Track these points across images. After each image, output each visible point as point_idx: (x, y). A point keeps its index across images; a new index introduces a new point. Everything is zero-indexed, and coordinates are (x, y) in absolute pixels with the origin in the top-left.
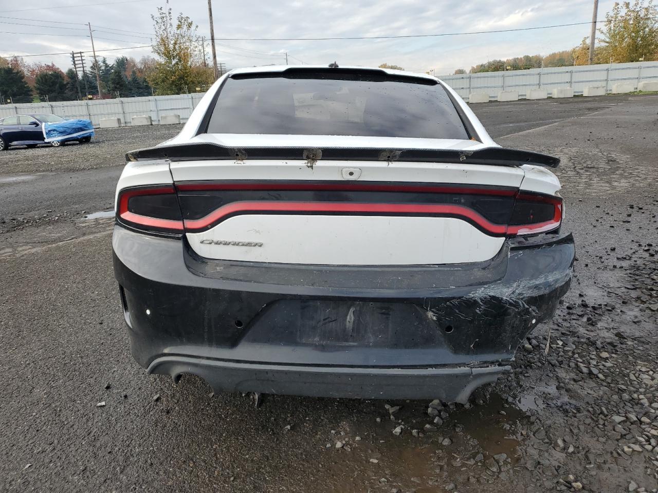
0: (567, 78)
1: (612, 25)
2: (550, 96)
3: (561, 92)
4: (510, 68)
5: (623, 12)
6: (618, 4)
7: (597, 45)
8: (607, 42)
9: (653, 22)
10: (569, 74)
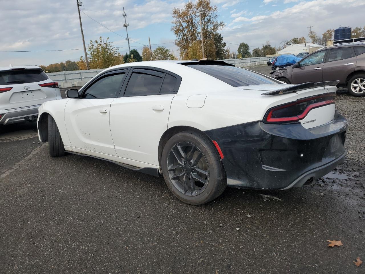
0: (78, 76)
1: (92, 51)
2: (74, 85)
3: (79, 83)
4: (47, 71)
5: (95, 45)
6: (92, 41)
7: (89, 60)
8: (92, 59)
9: (110, 50)
10: (80, 74)
